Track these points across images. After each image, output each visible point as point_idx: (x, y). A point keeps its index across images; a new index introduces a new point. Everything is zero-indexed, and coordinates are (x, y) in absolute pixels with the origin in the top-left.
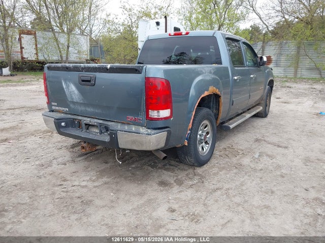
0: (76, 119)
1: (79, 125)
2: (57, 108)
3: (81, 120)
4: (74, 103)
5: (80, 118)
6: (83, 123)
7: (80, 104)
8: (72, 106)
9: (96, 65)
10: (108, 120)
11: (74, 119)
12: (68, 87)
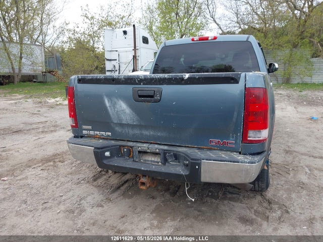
0: (124, 146)
1: (130, 153)
2: (92, 133)
3: (132, 147)
4: (122, 125)
5: (131, 144)
6: (136, 150)
7: (133, 126)
8: (118, 129)
9: (166, 76)
10: (178, 145)
11: (120, 146)
12: (114, 105)
